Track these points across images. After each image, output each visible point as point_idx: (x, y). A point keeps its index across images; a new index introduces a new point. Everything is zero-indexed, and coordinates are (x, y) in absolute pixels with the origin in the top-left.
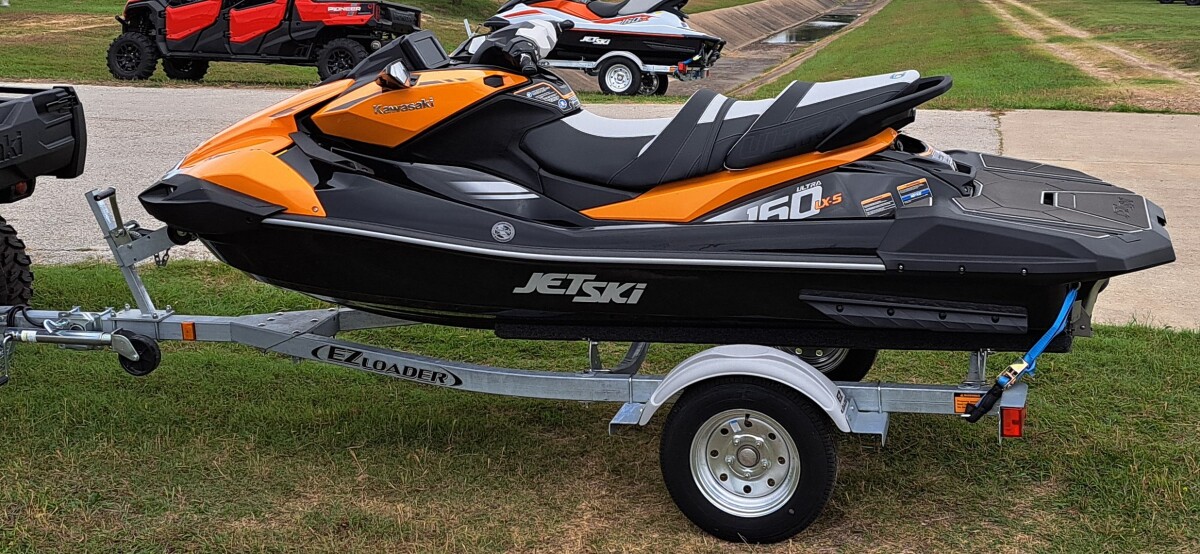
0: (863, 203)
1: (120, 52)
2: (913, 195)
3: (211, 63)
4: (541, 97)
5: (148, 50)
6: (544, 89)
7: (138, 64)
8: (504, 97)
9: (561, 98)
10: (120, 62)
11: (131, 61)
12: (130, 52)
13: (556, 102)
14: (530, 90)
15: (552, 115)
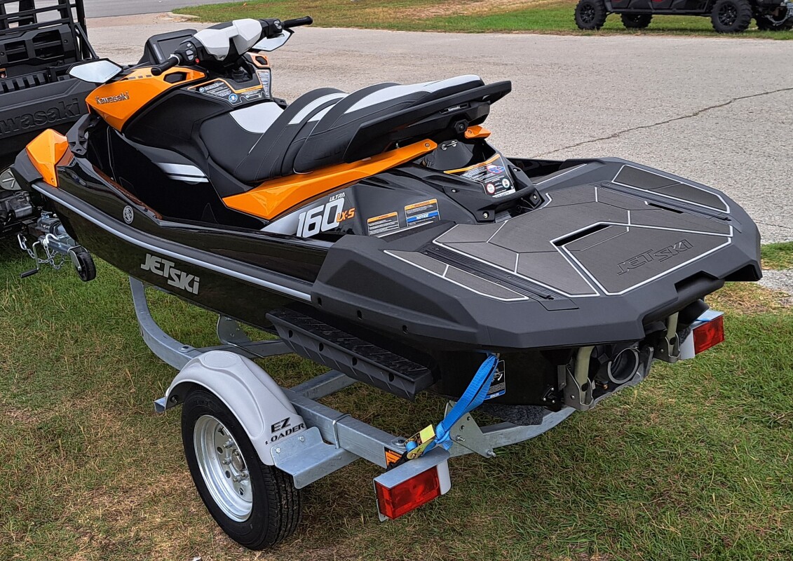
0: (369, 220)
1: (582, 10)
2: (419, 217)
3: (653, 16)
4: (213, 92)
5: (600, 8)
6: (217, 85)
7: (593, 18)
8: (178, 92)
9: (232, 92)
10: (582, 17)
11: (589, 16)
12: (588, 10)
13: (227, 97)
14: (203, 86)
15: (223, 109)
